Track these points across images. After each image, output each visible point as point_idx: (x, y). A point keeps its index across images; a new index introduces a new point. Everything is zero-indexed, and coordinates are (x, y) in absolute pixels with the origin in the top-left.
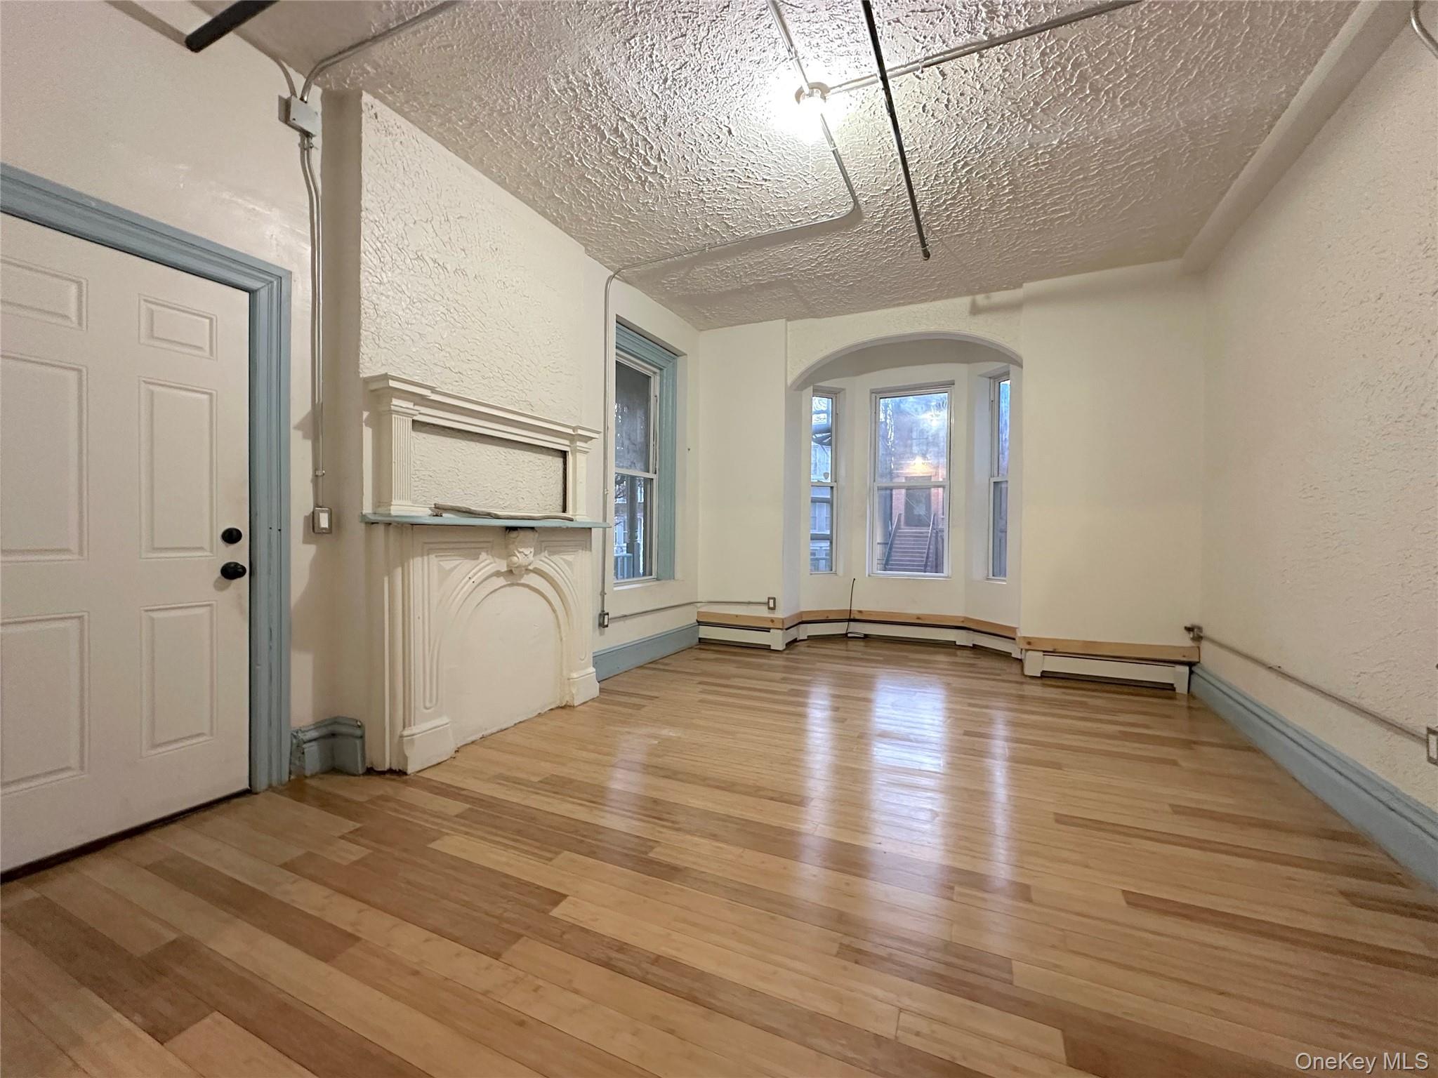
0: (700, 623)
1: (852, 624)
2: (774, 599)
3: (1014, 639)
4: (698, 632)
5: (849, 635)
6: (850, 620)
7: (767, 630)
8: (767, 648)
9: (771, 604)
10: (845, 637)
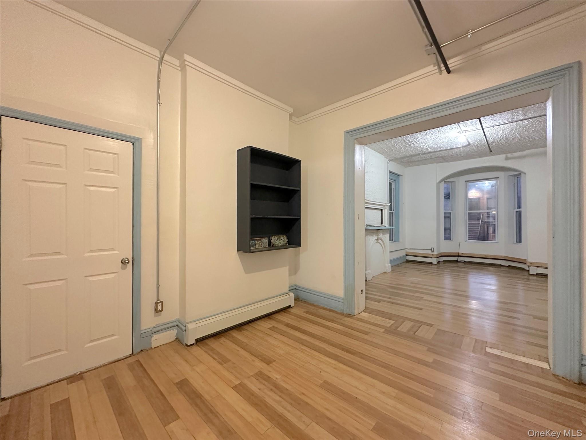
0: (407, 255)
1: (459, 257)
2: (433, 248)
3: (525, 263)
4: (406, 258)
5: (458, 261)
6: (458, 256)
7: (431, 258)
8: (431, 263)
9: (432, 250)
10: (457, 261)
